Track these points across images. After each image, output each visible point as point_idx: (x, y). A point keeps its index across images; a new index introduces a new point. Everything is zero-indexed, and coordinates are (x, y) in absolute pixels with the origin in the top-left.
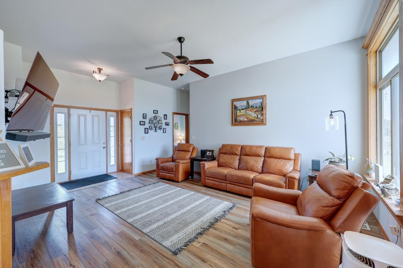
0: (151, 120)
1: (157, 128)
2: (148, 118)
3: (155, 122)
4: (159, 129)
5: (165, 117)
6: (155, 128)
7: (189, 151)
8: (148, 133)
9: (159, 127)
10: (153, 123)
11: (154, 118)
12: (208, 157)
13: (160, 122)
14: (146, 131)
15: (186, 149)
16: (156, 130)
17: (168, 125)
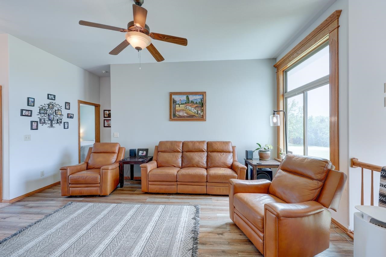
0: (44, 108)
1: (53, 122)
2: (38, 104)
3: (49, 111)
4: (58, 123)
5: (67, 106)
6: (49, 122)
7: (114, 153)
8: (37, 129)
9: (58, 120)
10: (46, 113)
11: (49, 106)
13: (59, 113)
14: (34, 126)
16: (52, 126)
17: (71, 117)
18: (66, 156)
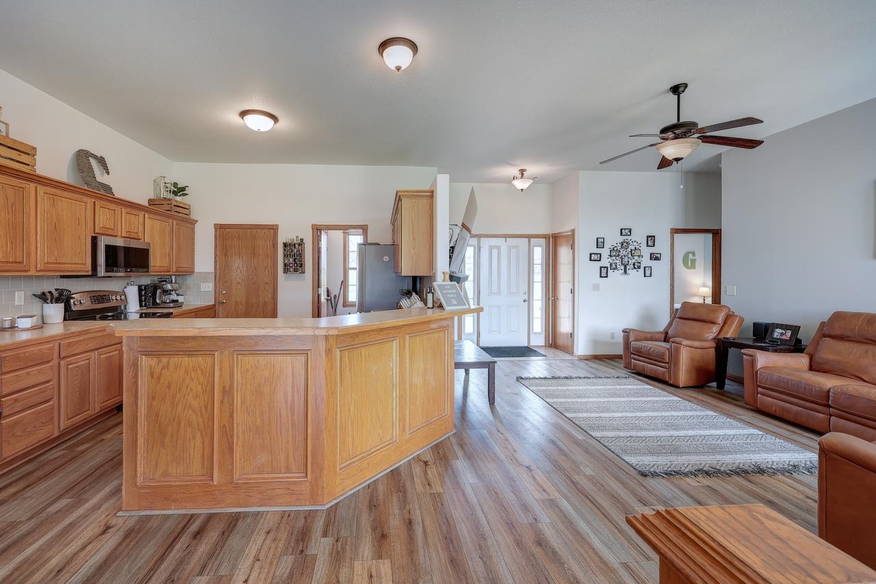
0: (615, 249)
1: (628, 267)
2: (608, 245)
3: (623, 252)
4: (634, 268)
5: (649, 242)
6: (623, 267)
7: (713, 323)
8: (607, 277)
9: (634, 265)
10: (619, 255)
11: (622, 244)
12: (774, 341)
13: (637, 253)
14: (604, 273)
15: (704, 317)
16: (625, 272)
17: (657, 259)
18: (648, 317)
